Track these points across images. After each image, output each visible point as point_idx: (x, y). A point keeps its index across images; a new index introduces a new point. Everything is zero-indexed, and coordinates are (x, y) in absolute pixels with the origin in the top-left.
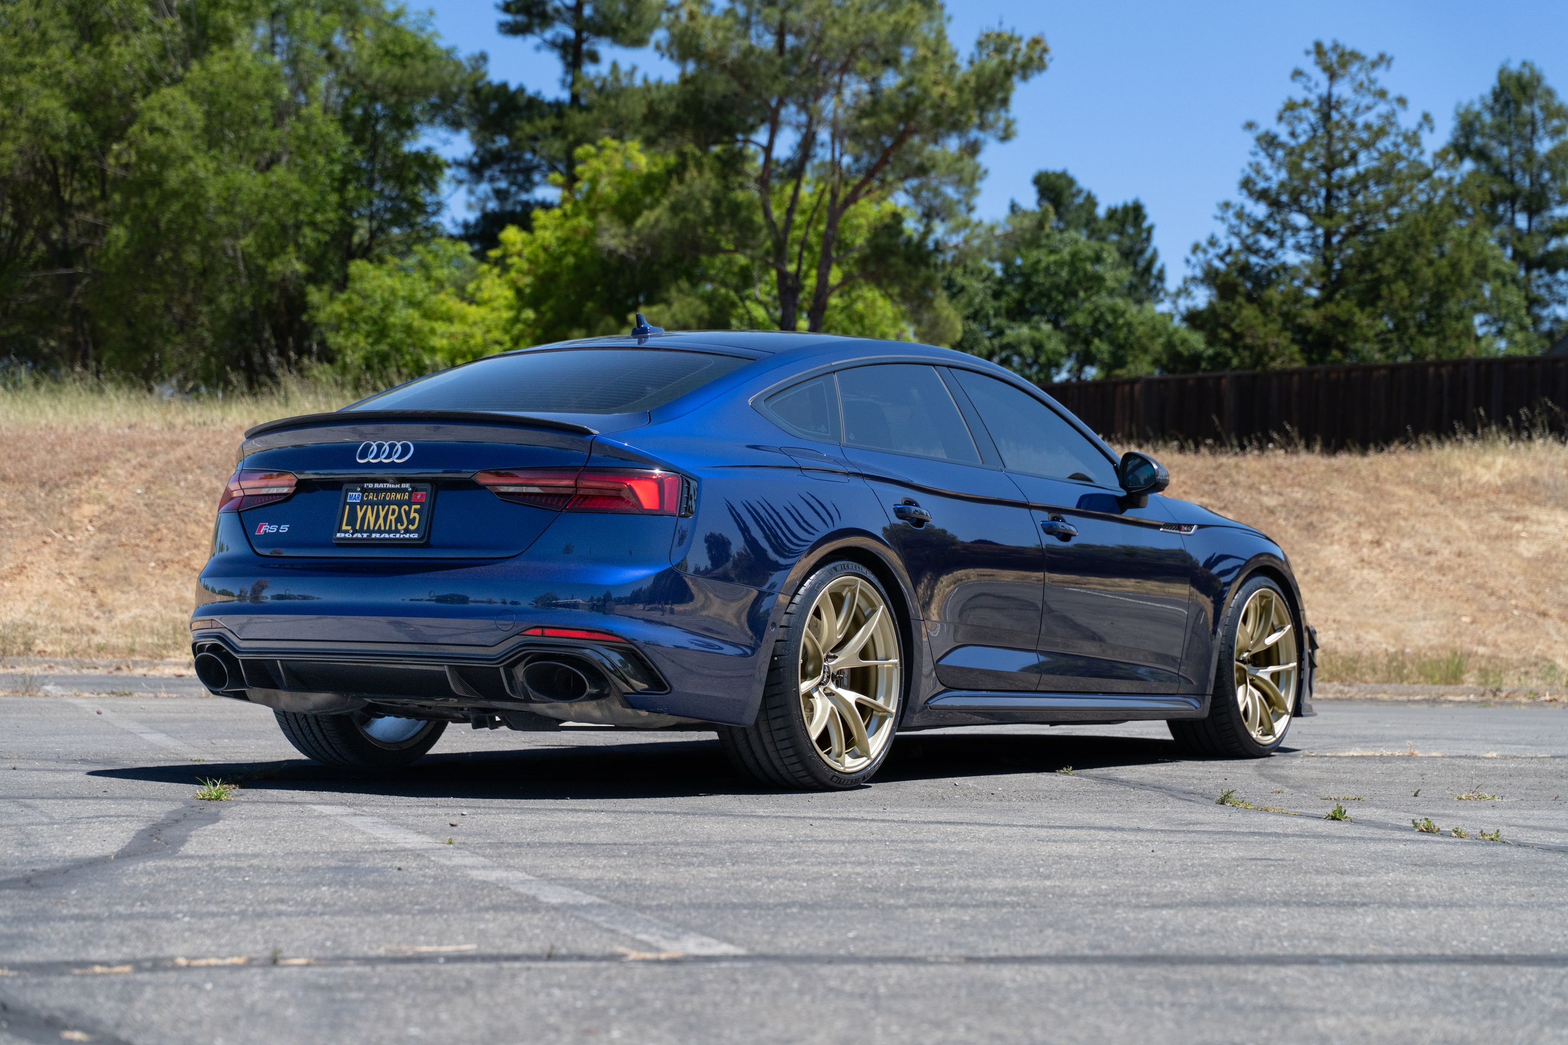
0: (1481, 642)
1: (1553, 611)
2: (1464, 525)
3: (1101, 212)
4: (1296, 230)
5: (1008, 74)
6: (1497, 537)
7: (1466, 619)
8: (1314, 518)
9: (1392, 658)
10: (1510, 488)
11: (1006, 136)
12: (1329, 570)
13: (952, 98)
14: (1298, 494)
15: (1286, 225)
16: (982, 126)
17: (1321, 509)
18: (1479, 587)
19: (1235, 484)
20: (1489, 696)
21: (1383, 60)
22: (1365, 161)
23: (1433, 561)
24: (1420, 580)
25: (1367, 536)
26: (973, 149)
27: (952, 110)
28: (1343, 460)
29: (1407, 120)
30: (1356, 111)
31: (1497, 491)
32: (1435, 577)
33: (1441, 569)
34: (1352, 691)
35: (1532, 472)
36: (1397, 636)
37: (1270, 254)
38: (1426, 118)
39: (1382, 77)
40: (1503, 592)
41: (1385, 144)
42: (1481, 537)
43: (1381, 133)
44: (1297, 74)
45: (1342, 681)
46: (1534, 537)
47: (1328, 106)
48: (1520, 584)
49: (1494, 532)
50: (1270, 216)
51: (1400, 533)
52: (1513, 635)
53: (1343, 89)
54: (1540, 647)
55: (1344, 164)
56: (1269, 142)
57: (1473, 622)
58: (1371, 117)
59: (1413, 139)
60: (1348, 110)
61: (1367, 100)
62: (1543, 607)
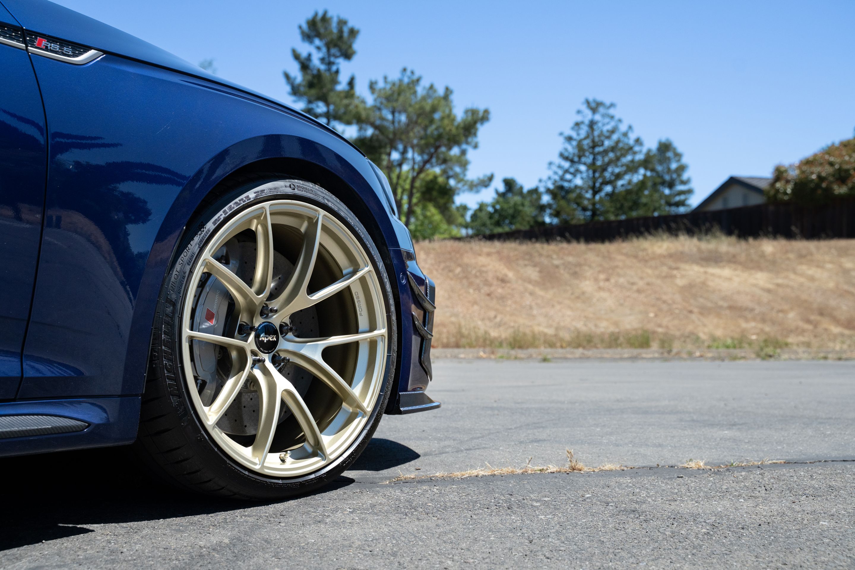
0: (660, 326)
1: (696, 310)
2: (649, 271)
3: (525, 190)
4: (581, 172)
5: (475, 123)
6: (666, 277)
7: (652, 315)
8: (577, 269)
9: (612, 334)
10: (671, 256)
11: (476, 147)
12: (583, 293)
13: (454, 131)
14: (571, 259)
15: (578, 171)
16: (467, 143)
17: (580, 265)
18: (658, 299)
19: (540, 255)
20: (666, 355)
21: (612, 105)
22: (607, 143)
23: (635, 288)
24: (629, 297)
25: (602, 276)
26: (464, 153)
27: (454, 136)
28: (593, 246)
29: (623, 128)
30: (604, 125)
31: (664, 257)
32: (635, 295)
33: (639, 291)
34: (589, 353)
35: (680, 248)
36: (616, 324)
37: (570, 181)
38: (630, 127)
39: (612, 111)
40: (670, 302)
41: (615, 137)
42: (658, 277)
43: (613, 132)
44: (579, 112)
45: (584, 348)
46: (683, 276)
47: (592, 124)
48: (678, 298)
49: (664, 274)
50: (571, 166)
51: (619, 275)
52: (676, 322)
53: (597, 117)
54: (690, 328)
55: (599, 146)
56: (569, 139)
57: (656, 316)
58: (609, 127)
59: (625, 135)
60: (600, 125)
61: (607, 120)
62: (690, 308)
